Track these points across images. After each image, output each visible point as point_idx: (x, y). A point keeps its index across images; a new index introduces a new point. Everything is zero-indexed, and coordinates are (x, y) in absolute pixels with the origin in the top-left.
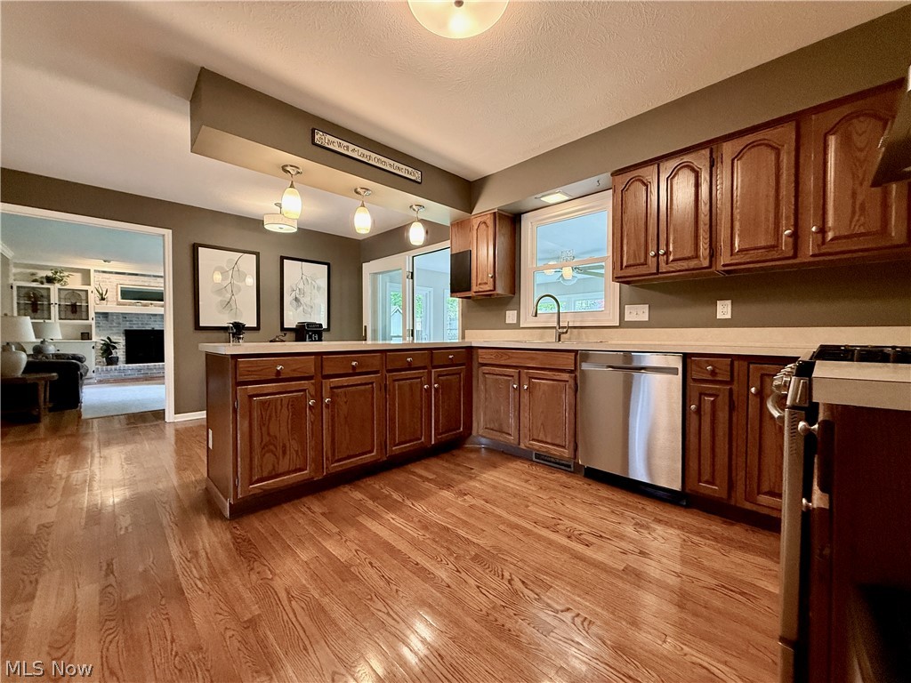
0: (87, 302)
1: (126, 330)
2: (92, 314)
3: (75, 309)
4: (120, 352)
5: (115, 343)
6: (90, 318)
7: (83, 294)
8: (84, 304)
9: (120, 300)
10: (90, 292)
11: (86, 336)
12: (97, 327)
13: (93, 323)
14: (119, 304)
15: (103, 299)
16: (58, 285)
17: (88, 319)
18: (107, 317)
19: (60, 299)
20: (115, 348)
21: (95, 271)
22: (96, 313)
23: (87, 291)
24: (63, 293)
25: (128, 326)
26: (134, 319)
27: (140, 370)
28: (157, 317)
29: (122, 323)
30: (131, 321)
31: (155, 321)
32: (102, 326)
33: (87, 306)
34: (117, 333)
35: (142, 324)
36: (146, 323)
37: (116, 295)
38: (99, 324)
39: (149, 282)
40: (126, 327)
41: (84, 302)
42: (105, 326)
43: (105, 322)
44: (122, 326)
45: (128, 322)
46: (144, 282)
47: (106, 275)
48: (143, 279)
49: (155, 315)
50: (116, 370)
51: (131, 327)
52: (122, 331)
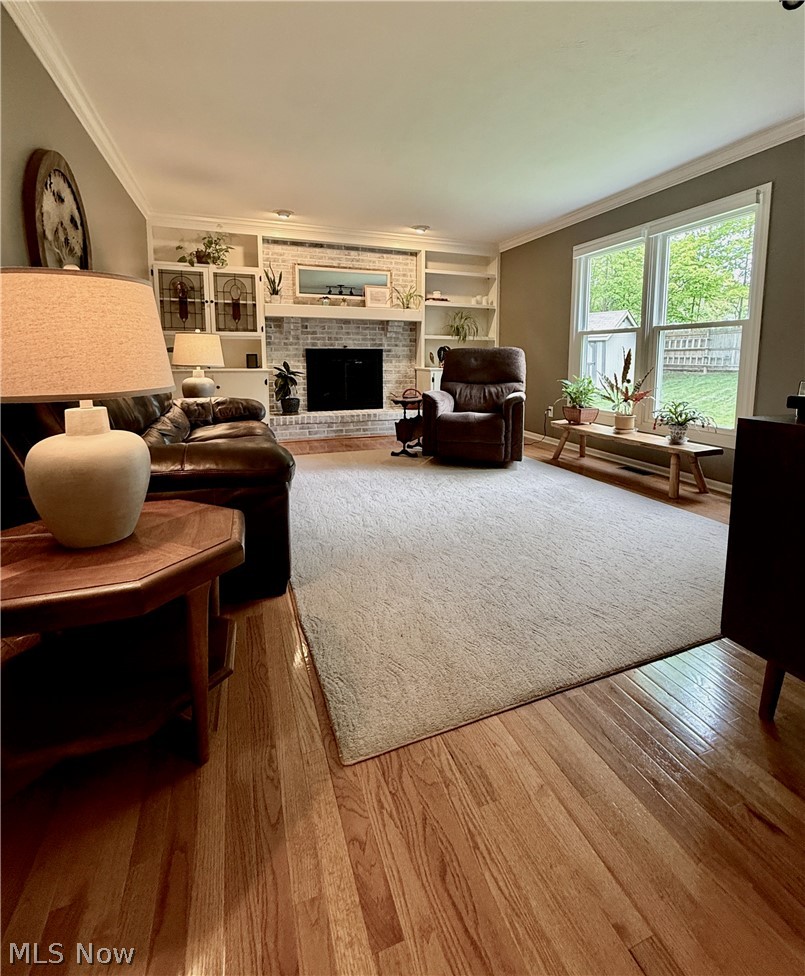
0: (254, 299)
1: (307, 350)
2: (261, 322)
3: (237, 313)
4: (299, 392)
5: (293, 373)
6: (259, 329)
7: (247, 282)
8: (250, 302)
9: (298, 294)
10: (257, 279)
11: (253, 361)
12: (268, 344)
13: (261, 335)
14: (297, 302)
15: (275, 292)
16: (212, 268)
17: (255, 330)
18: (279, 326)
19: (216, 292)
20: (294, 383)
21: (266, 241)
22: (266, 319)
23: (252, 277)
24: (222, 281)
25: (309, 342)
26: (318, 330)
27: (330, 425)
28: (351, 325)
29: (301, 336)
30: (314, 333)
31: (348, 333)
32: (274, 343)
33: (255, 305)
34: (295, 355)
35: (330, 339)
36: (335, 336)
37: (294, 284)
38: (270, 338)
39: (339, 259)
40: (307, 344)
41: (249, 297)
42: (279, 343)
43: (278, 335)
44: (301, 342)
45: (309, 336)
46: (332, 259)
47: (278, 248)
48: (330, 253)
49: (347, 322)
50: (297, 423)
51: (313, 344)
52: (301, 352)
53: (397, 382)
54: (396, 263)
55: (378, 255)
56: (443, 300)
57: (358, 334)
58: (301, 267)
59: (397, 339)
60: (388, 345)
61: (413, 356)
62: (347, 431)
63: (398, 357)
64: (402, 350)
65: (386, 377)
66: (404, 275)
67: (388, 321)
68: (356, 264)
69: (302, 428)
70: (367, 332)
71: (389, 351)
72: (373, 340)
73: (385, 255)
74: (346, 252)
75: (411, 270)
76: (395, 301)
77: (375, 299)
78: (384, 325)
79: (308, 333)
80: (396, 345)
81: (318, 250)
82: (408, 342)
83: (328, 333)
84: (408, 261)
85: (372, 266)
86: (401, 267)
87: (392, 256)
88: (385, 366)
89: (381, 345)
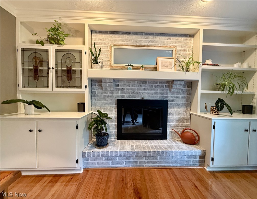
0: (81, 66)
1: (118, 101)
2: (85, 82)
3: (70, 76)
6: (83, 87)
7: (76, 55)
8: (78, 69)
9: (113, 64)
10: (83, 53)
11: (82, 107)
12: (94, 96)
13: (87, 92)
14: (112, 68)
16: (55, 46)
17: (81, 87)
18: (101, 85)
21: (94, 32)
22: (89, 79)
23: (80, 51)
24: (61, 55)
25: (119, 95)
26: (126, 87)
27: (128, 158)
28: (148, 84)
29: (114, 91)
30: (123, 89)
31: (145, 89)
32: (97, 96)
33: (81, 71)
34: (111, 104)
35: (133, 93)
36: (136, 91)
37: (111, 58)
38: (95, 92)
39: (141, 41)
40: (118, 97)
41: (78, 65)
42: (101, 96)
43: (100, 91)
44: (115, 95)
45: (120, 91)
46: (136, 41)
47: (102, 36)
48: (135, 37)
49: (144, 81)
50: (103, 156)
51: (122, 96)
52: (115, 102)
53: (177, 122)
54: (179, 43)
55: (167, 38)
56: (214, 65)
57: (151, 90)
58: (115, 47)
59: (178, 93)
60: (172, 97)
61: (189, 104)
62: (141, 163)
63: (178, 105)
64: (181, 100)
65: (170, 118)
66: (184, 50)
67: (172, 81)
68: (151, 44)
69: (107, 159)
70: (158, 88)
71: (173, 101)
72: (161, 93)
73: (171, 38)
74: (146, 37)
75: (189, 47)
76: (178, 68)
77: (165, 66)
78: (170, 83)
79: (119, 89)
80: (177, 97)
81: (127, 36)
82: (186, 95)
83: (132, 89)
84: (188, 41)
85: (162, 44)
86: (182, 45)
87: (177, 38)
88: (170, 111)
89: (167, 97)
